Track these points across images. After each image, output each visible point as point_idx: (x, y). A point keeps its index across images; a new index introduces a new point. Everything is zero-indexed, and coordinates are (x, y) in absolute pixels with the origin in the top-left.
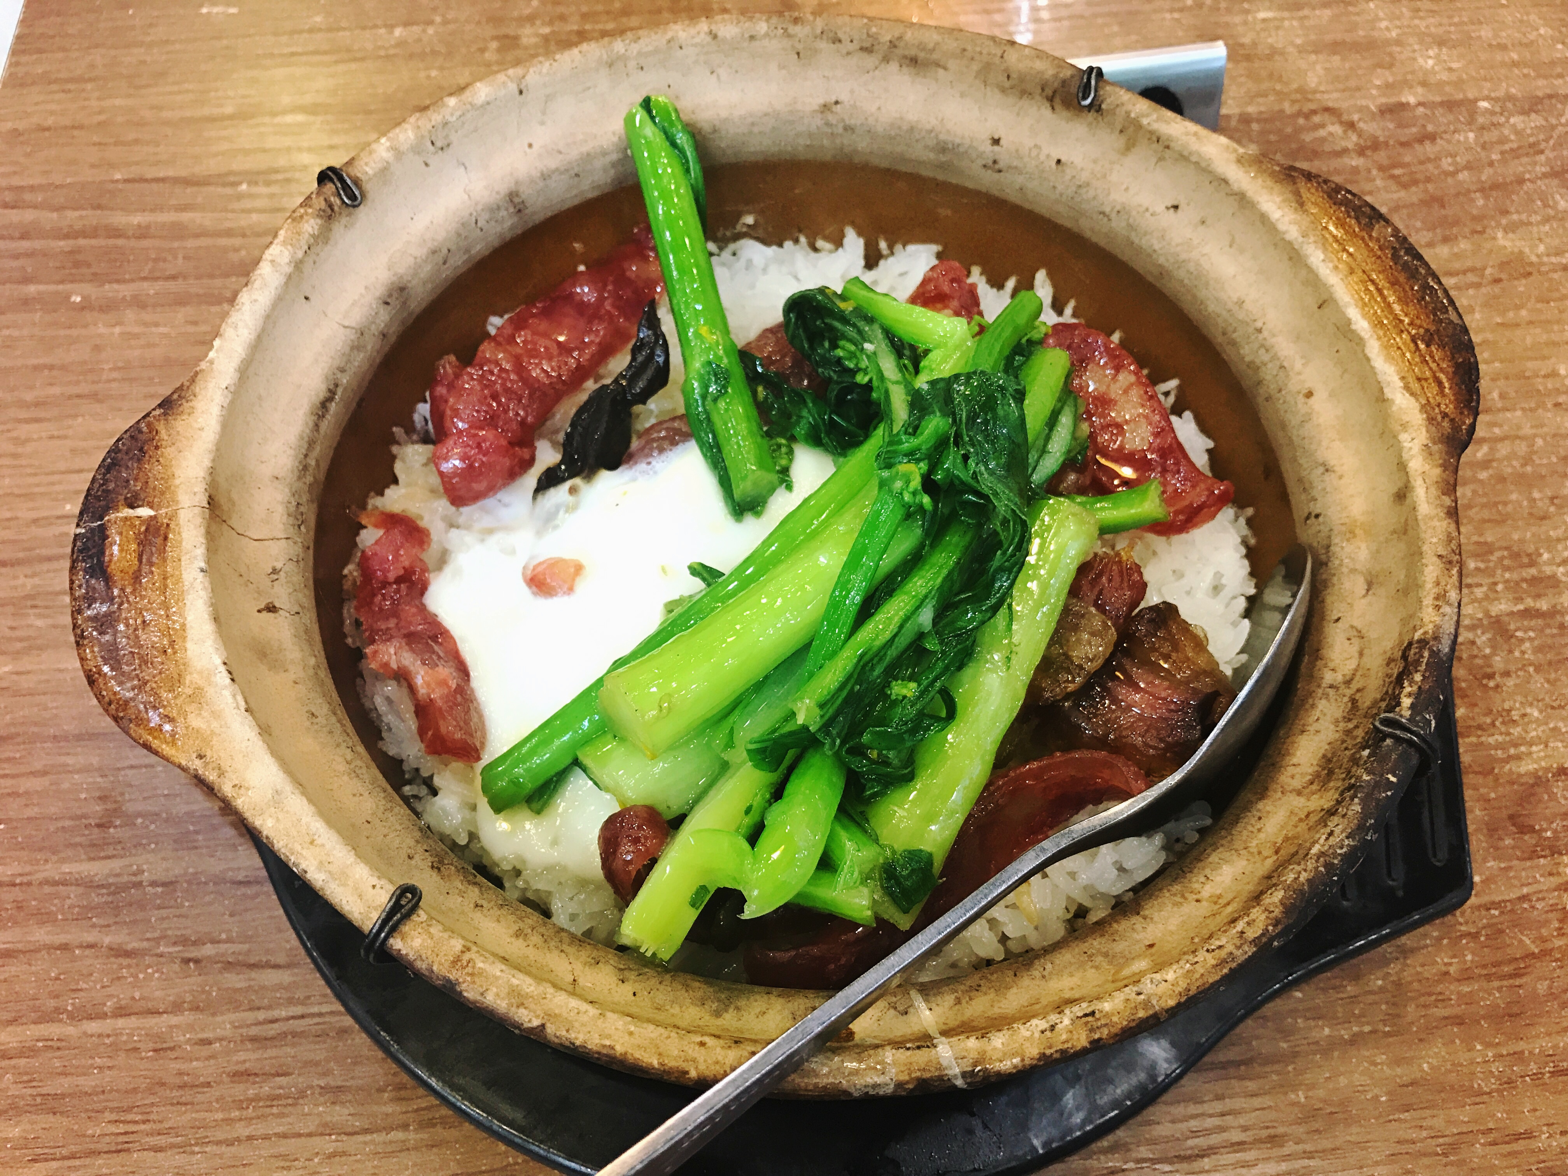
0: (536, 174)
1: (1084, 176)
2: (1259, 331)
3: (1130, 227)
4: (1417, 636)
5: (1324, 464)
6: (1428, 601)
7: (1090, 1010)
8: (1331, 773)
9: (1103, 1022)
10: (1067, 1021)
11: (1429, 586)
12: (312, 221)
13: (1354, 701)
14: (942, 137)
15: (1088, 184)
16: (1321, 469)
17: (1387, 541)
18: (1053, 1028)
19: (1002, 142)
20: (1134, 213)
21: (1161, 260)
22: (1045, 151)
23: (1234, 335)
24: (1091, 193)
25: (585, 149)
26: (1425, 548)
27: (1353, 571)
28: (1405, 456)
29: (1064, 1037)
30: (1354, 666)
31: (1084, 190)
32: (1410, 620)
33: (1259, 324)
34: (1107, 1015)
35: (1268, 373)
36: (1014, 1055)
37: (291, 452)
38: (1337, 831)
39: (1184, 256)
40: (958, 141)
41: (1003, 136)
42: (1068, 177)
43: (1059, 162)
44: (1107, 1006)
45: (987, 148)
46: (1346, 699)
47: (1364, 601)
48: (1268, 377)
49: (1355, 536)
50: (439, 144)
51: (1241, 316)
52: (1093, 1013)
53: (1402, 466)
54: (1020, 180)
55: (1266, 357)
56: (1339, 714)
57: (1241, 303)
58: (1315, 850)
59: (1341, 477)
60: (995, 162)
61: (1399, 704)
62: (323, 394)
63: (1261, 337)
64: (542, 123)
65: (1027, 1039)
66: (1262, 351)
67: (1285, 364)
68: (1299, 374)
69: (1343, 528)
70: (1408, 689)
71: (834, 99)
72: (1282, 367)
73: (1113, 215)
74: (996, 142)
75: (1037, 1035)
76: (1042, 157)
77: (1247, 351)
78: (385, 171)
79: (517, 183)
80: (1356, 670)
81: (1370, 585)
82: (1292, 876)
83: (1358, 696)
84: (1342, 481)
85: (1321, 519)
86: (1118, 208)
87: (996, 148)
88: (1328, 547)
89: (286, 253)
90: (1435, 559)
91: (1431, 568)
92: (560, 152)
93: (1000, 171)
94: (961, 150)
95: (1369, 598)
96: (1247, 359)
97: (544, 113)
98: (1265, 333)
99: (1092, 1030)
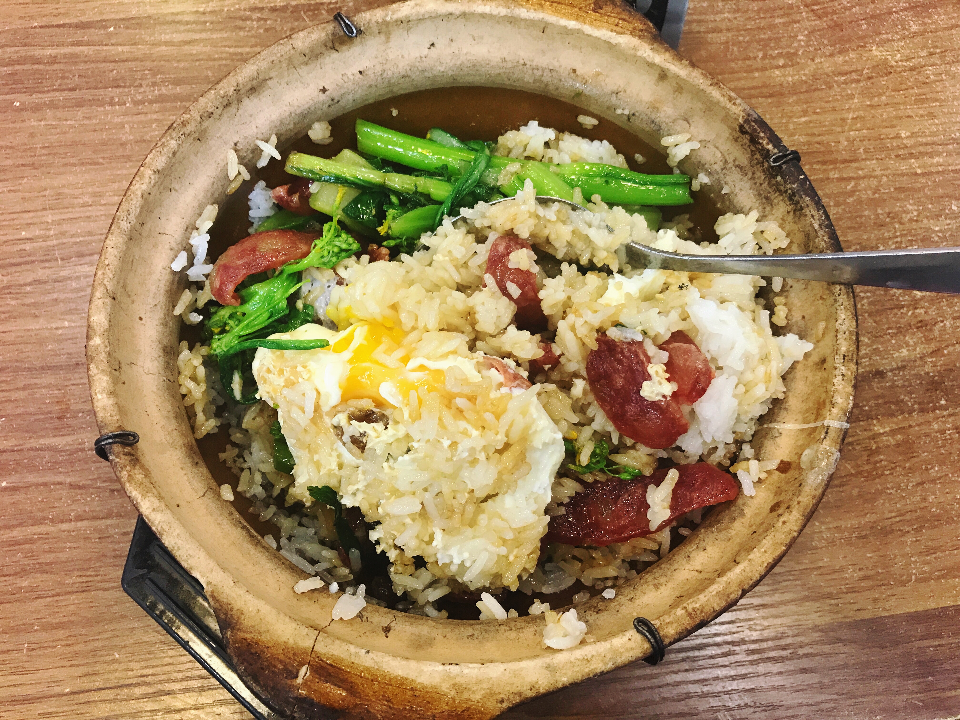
0: (160, 328)
1: (379, 68)
2: (525, 64)
3: (423, 71)
4: (741, 121)
5: (613, 93)
6: (729, 105)
7: (842, 357)
8: (767, 198)
9: (850, 354)
10: (843, 368)
11: (722, 99)
12: (136, 471)
13: (737, 166)
14: (298, 112)
15: (384, 71)
16: (614, 95)
17: (674, 98)
18: (843, 375)
19: (326, 88)
20: (417, 64)
21: (450, 73)
22: (349, 74)
23: (516, 76)
24: (390, 73)
25: (162, 291)
26: (702, 87)
27: (674, 121)
28: (650, 60)
29: (850, 373)
30: (720, 155)
31: (385, 75)
32: (726, 118)
33: (522, 62)
34: (848, 351)
35: (547, 78)
36: (849, 398)
37: (278, 571)
38: (813, 213)
39: (458, 63)
40: (306, 106)
41: (324, 85)
42: (372, 76)
43: (360, 72)
44: (844, 349)
45: (322, 97)
46: (734, 168)
47: (692, 128)
48: (550, 80)
49: (658, 108)
50: (117, 368)
51: (510, 65)
52: (844, 356)
53: (651, 65)
54: (350, 97)
55: (539, 73)
56: (739, 176)
57: (504, 60)
58: (816, 226)
59: (625, 91)
60: (333, 100)
61: (768, 150)
62: (244, 533)
63: (528, 66)
64: (133, 302)
65: (843, 388)
66: (535, 71)
67: (551, 68)
68: (560, 66)
69: (651, 109)
70: (764, 142)
71: (233, 145)
72: (551, 70)
73: (409, 73)
74: (324, 90)
75: (843, 383)
76: (352, 77)
77: (528, 78)
78: (121, 409)
79: (159, 342)
80: (723, 155)
81: (687, 120)
82: (823, 243)
83: (737, 163)
84: (628, 92)
85: (637, 114)
86: (408, 68)
87: (327, 93)
88: (653, 122)
89: (152, 499)
90: (711, 88)
91: (714, 92)
92: (156, 305)
93: (338, 101)
94: (312, 109)
95: (692, 125)
96: (531, 81)
97: (129, 296)
98: (528, 63)
99: (852, 360)
